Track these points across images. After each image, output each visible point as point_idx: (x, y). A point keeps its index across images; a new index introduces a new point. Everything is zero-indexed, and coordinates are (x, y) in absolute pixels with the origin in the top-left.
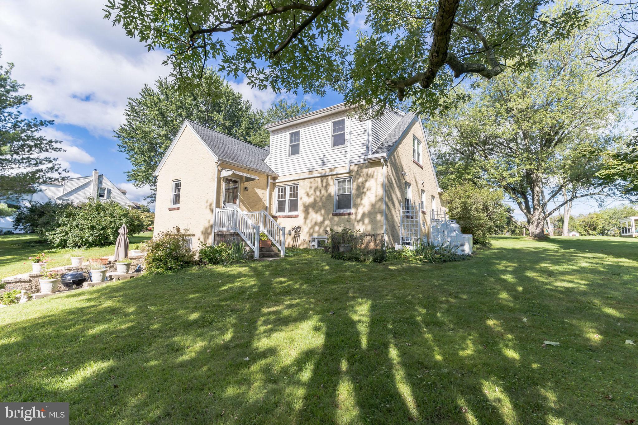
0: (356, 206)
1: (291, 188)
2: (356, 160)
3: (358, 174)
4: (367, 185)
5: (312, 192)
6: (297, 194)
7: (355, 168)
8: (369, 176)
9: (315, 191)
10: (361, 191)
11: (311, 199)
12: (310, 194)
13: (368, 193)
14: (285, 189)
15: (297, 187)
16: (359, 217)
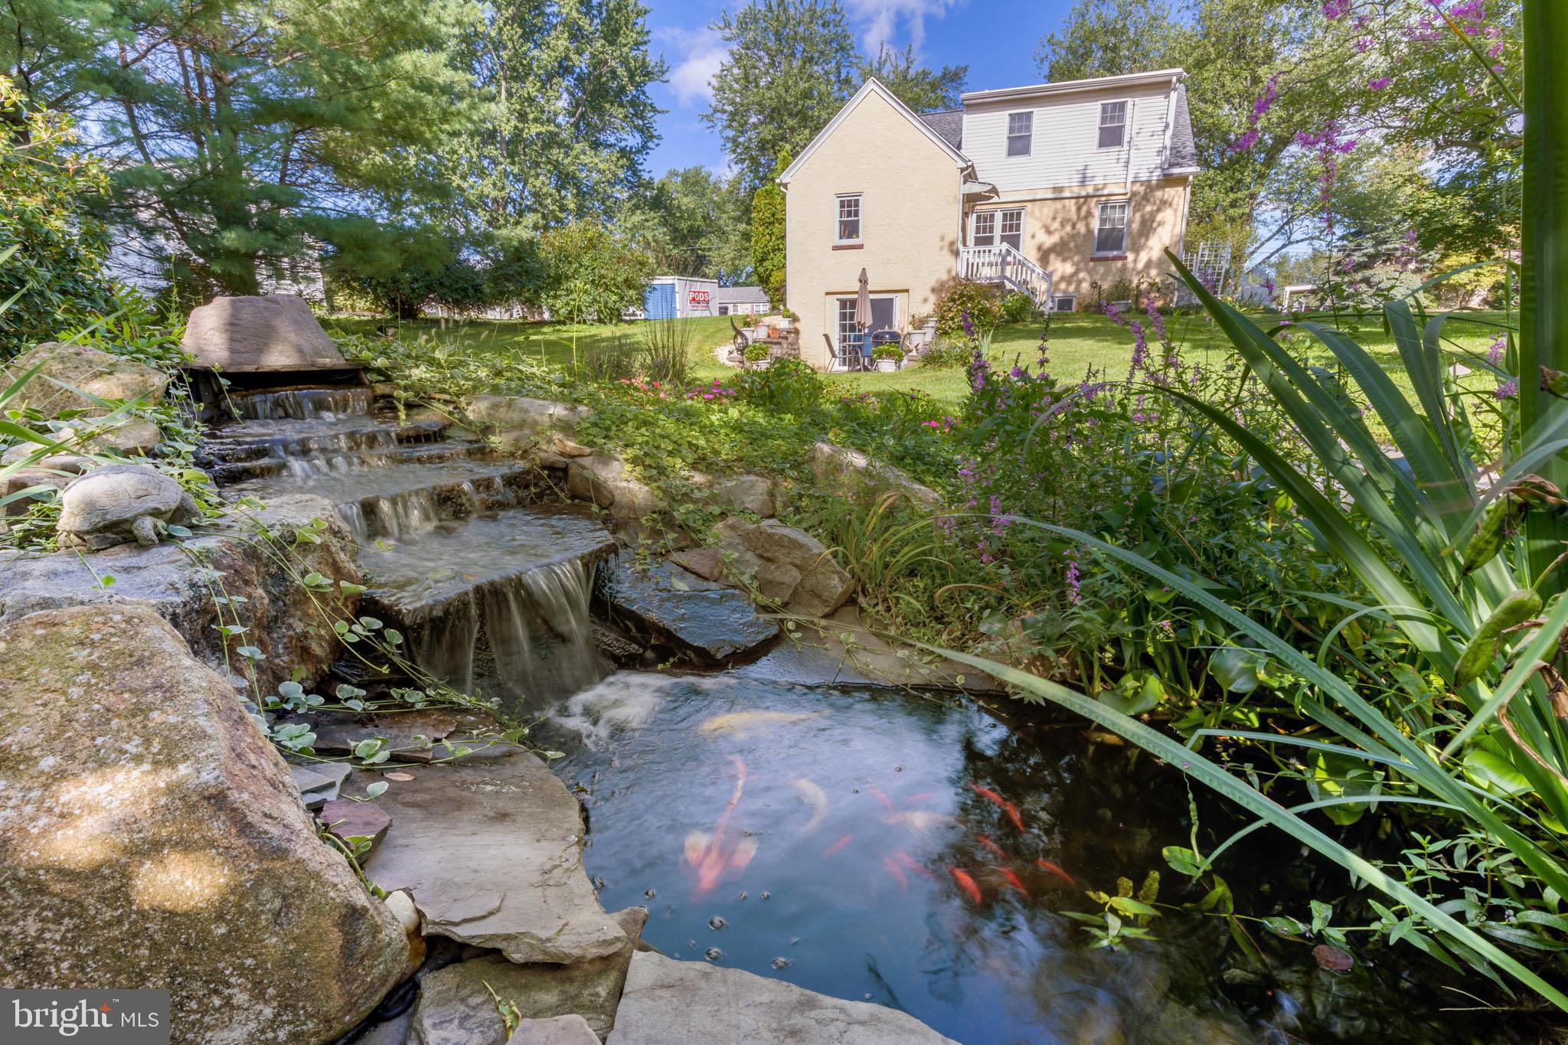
0: (1137, 249)
1: (1005, 215)
2: (1144, 176)
3: (1146, 198)
4: (1159, 217)
5: (1056, 225)
6: (1018, 226)
7: (1142, 189)
8: (1165, 203)
9: (1062, 225)
10: (1148, 227)
11: (1055, 238)
12: (1052, 229)
13: (1160, 230)
14: (992, 216)
15: (1019, 214)
16: (1140, 266)
